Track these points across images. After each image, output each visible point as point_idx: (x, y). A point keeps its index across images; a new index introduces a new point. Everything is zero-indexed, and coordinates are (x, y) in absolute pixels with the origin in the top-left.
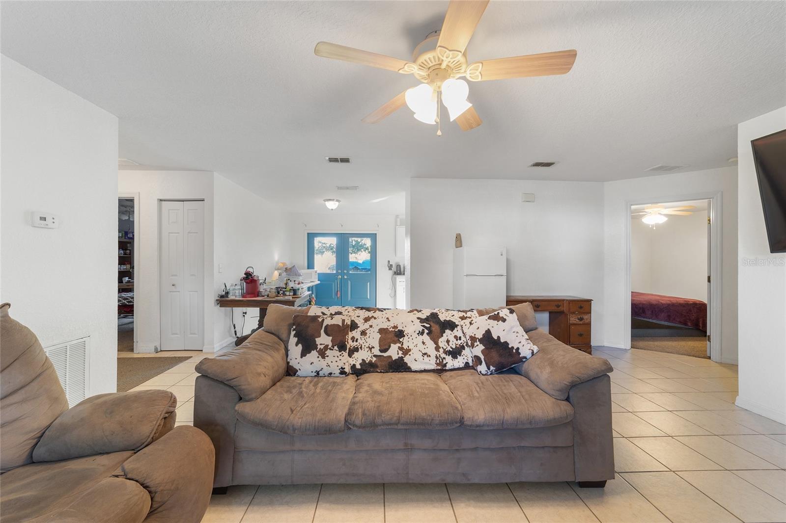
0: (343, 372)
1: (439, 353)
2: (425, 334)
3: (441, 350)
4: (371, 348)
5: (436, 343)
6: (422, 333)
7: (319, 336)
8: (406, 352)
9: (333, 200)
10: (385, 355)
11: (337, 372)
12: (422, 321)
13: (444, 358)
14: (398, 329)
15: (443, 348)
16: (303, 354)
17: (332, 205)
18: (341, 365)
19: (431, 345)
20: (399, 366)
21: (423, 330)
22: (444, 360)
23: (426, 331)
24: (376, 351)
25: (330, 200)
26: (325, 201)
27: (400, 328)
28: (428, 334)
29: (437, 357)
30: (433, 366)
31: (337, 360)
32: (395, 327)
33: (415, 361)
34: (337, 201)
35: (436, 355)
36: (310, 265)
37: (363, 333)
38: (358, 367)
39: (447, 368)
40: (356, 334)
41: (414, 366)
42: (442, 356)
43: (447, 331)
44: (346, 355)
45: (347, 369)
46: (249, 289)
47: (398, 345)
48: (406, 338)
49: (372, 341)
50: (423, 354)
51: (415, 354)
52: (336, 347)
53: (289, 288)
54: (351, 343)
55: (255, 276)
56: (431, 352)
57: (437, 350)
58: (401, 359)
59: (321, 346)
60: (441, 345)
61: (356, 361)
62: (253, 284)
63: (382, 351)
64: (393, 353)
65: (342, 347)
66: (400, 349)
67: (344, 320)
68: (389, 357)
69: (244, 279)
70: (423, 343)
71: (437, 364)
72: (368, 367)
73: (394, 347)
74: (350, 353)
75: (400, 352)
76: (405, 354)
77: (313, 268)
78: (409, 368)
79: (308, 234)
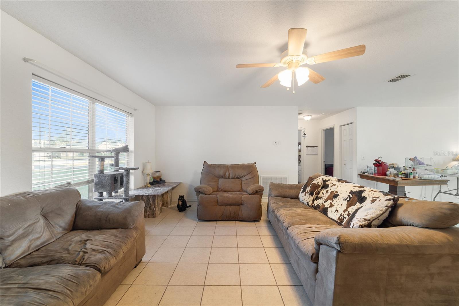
0: (308, 204)
1: (344, 213)
2: (346, 201)
3: (347, 213)
4: (324, 199)
5: (347, 208)
6: (345, 199)
7: (309, 187)
8: (331, 205)
11: (306, 203)
12: (351, 192)
14: (337, 193)
15: (349, 212)
16: (302, 193)
18: (308, 201)
19: (344, 207)
20: (325, 211)
21: (348, 198)
22: (345, 219)
23: (348, 199)
28: (348, 201)
29: (341, 215)
30: (336, 218)
31: (308, 199)
32: (336, 192)
33: (332, 214)
35: (342, 214)
37: (327, 192)
38: (315, 205)
40: (324, 191)
41: (330, 214)
42: (345, 216)
43: (358, 203)
44: (312, 198)
45: (310, 204)
46: (378, 170)
47: (331, 201)
48: (337, 199)
49: (326, 196)
50: (337, 210)
51: (333, 209)
52: (309, 193)
53: (403, 172)
54: (321, 195)
55: (383, 162)
56: (341, 211)
57: (344, 211)
58: (327, 208)
59: (306, 191)
60: (349, 209)
61: (316, 203)
62: (381, 168)
63: (325, 202)
64: (327, 205)
65: (311, 194)
66: (331, 203)
67: (318, 182)
68: (325, 205)
69: (374, 164)
70: (342, 205)
71: (339, 219)
72: (317, 207)
73: (329, 201)
74: (317, 198)
75: (329, 205)
76: (330, 207)
78: (327, 214)
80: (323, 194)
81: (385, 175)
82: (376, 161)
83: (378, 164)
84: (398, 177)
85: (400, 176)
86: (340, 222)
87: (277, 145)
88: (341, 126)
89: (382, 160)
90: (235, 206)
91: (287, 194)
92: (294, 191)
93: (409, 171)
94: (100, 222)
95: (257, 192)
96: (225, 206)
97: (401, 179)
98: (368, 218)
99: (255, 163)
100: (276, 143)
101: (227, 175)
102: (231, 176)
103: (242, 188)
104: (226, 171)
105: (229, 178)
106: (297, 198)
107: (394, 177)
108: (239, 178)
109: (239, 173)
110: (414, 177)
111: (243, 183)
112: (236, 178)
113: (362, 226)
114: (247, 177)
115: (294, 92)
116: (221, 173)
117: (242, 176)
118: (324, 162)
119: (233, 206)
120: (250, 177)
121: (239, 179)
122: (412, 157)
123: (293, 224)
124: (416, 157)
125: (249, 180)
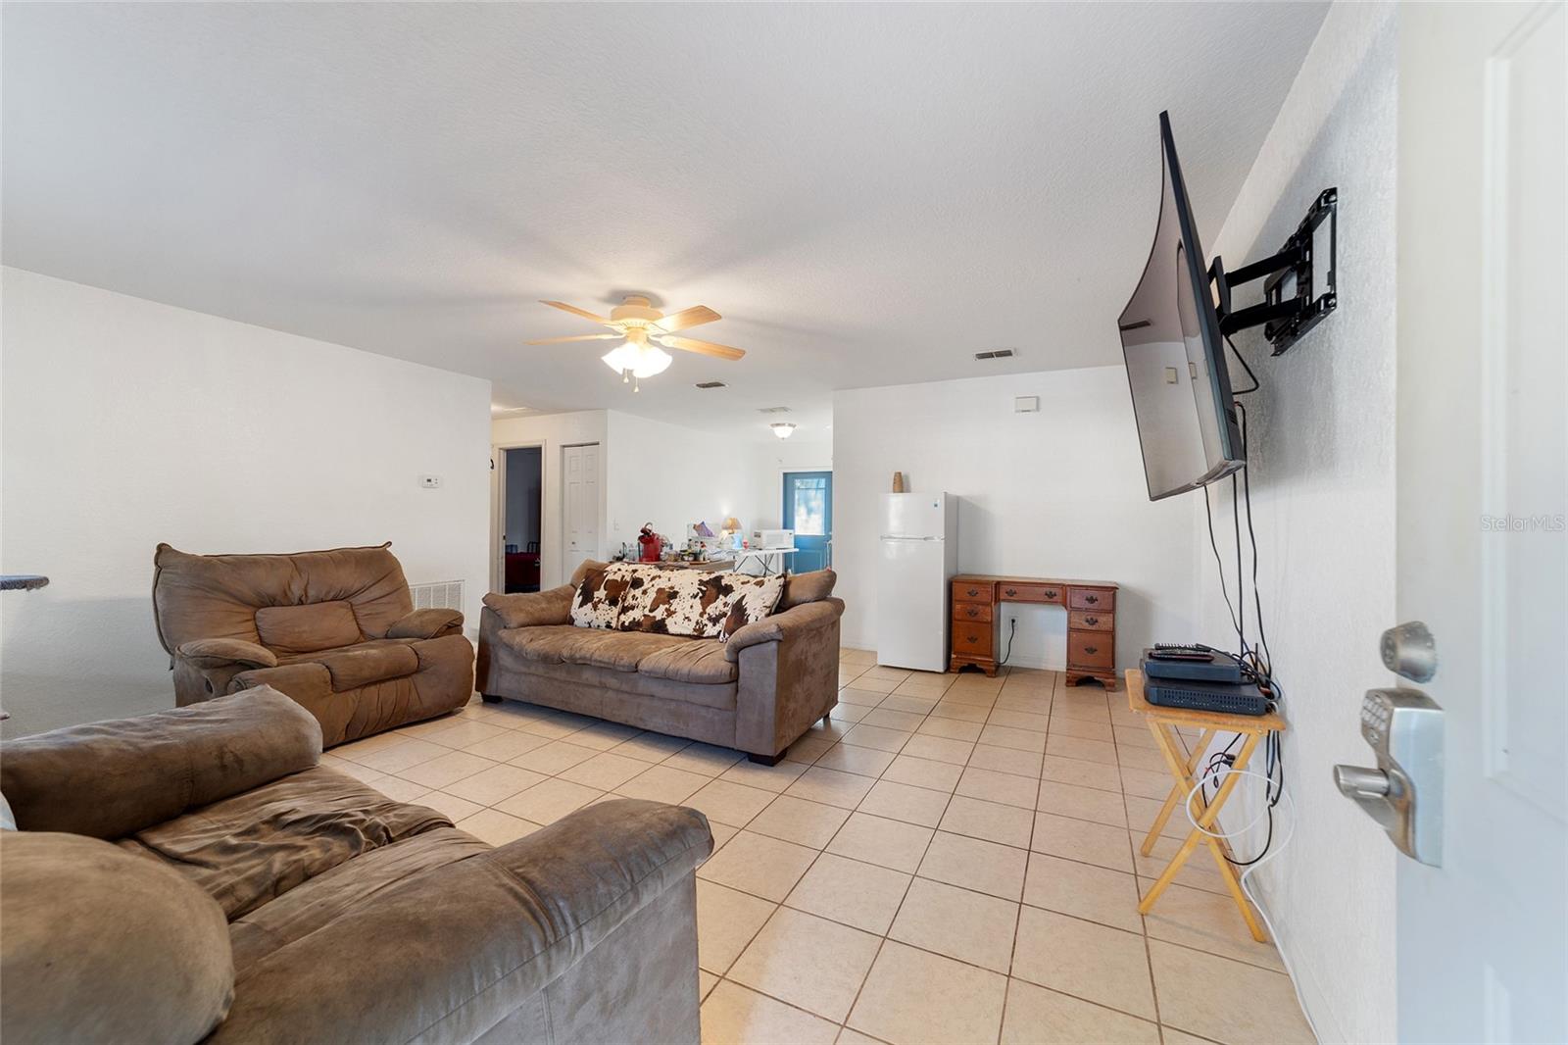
0: (608, 626)
1: (702, 619)
2: (698, 598)
3: (706, 616)
4: (644, 608)
5: (704, 609)
6: (695, 596)
7: (598, 590)
8: (670, 613)
9: (784, 424)
10: (651, 615)
11: (603, 625)
12: (701, 582)
13: (706, 625)
14: (674, 589)
15: (709, 613)
16: (581, 606)
17: (784, 432)
18: (608, 619)
19: (698, 608)
20: (659, 627)
21: (698, 593)
22: (703, 626)
23: (700, 595)
24: (647, 612)
25: (778, 425)
26: (773, 426)
27: (676, 589)
28: (701, 598)
29: (697, 623)
30: (689, 631)
31: (607, 614)
32: (672, 588)
33: (673, 625)
34: (790, 425)
35: (699, 620)
36: (787, 524)
37: (645, 592)
38: (626, 624)
39: (705, 635)
40: (638, 592)
41: (672, 629)
42: (704, 622)
43: (721, 597)
44: (616, 610)
45: (614, 625)
46: (645, 550)
47: (667, 606)
48: (678, 600)
49: (648, 600)
50: (687, 618)
51: (678, 617)
52: (606, 602)
53: (690, 551)
54: (630, 601)
55: (653, 534)
56: (695, 617)
57: (701, 615)
58: (663, 620)
59: (596, 600)
60: (708, 610)
61: (627, 618)
62: (652, 545)
63: (651, 611)
64: (659, 614)
65: (613, 602)
66: (667, 610)
67: (623, 576)
68: (654, 617)
69: (640, 538)
70: (692, 607)
71: (695, 630)
72: (635, 626)
73: (662, 608)
74: (625, 610)
75: (665, 613)
76: (669, 616)
77: (792, 528)
78: (667, 630)
79: (785, 475)
80: (635, 598)
82: (642, 531)
83: (647, 538)
84: (683, 560)
85: (686, 558)
86: (698, 635)
87: (431, 487)
88: (564, 446)
89: (655, 530)
90: (394, 682)
91: (546, 615)
92: (557, 606)
93: (697, 548)
95: (449, 627)
96: (359, 690)
97: (688, 563)
98: (768, 604)
99: (389, 544)
100: (429, 481)
101: (296, 590)
102: (312, 593)
103: (361, 632)
104: (292, 577)
105: (301, 603)
106: (570, 621)
107: (676, 560)
108: (343, 597)
109: (347, 578)
110: (704, 559)
111: (361, 612)
112: (332, 600)
113: (768, 615)
114: (376, 592)
116: (271, 584)
117: (353, 591)
118: (504, 537)
119: (388, 683)
120: (388, 589)
121: (343, 602)
122: (698, 523)
123: (644, 654)
124: (703, 523)
125: (384, 600)
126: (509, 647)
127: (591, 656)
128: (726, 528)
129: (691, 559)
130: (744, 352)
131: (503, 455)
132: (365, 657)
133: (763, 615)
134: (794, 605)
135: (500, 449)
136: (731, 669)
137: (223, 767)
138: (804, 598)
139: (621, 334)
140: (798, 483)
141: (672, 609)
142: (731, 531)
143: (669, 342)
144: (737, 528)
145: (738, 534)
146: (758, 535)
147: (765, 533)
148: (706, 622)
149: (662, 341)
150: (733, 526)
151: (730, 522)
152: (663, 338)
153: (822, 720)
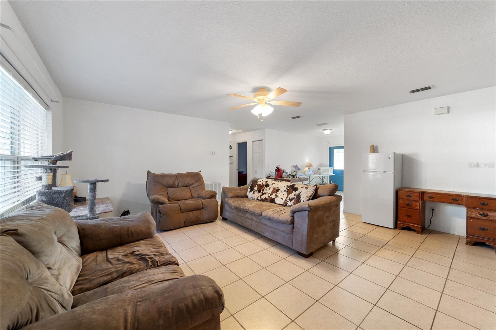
0: (257, 199)
2: (286, 192)
3: (288, 198)
4: (269, 194)
5: (288, 196)
7: (255, 187)
8: (277, 196)
9: (327, 129)
10: (271, 196)
11: (256, 199)
12: (288, 186)
13: (288, 201)
16: (250, 192)
17: (327, 132)
18: (257, 197)
19: (286, 195)
20: (273, 201)
23: (287, 191)
25: (325, 130)
26: (323, 130)
27: (279, 188)
28: (287, 192)
29: (285, 201)
30: (282, 203)
31: (257, 195)
32: (278, 188)
33: (278, 201)
34: (330, 130)
36: (331, 165)
37: (269, 189)
38: (263, 199)
39: (287, 205)
40: (267, 188)
41: (277, 202)
42: (287, 201)
43: (294, 192)
44: (260, 194)
45: (259, 199)
46: (277, 174)
47: (276, 194)
48: (279, 192)
49: (270, 191)
50: (282, 198)
51: (279, 198)
52: (257, 191)
53: (292, 175)
54: (265, 191)
55: (280, 169)
56: (284, 198)
57: (287, 198)
58: (274, 198)
59: (254, 190)
60: (289, 196)
61: (263, 197)
62: (279, 172)
63: (271, 195)
64: (273, 196)
65: (259, 191)
66: (276, 195)
67: (263, 183)
68: (272, 197)
69: (276, 170)
70: (284, 195)
71: (284, 203)
72: (265, 200)
73: (274, 194)
74: (263, 194)
75: (275, 196)
76: (276, 197)
77: (333, 167)
78: (275, 202)
79: (330, 148)
80: (266, 190)
81: (282, 177)
82: (276, 168)
83: (278, 170)
84: (289, 177)
85: (290, 177)
86: (285, 205)
87: (213, 155)
88: (253, 141)
89: (280, 167)
90: (196, 211)
91: (239, 194)
92: (243, 191)
93: (294, 174)
94: (120, 237)
95: (212, 196)
96: (187, 212)
97: (291, 179)
98: (309, 196)
99: (200, 171)
100: (212, 153)
101: (176, 183)
102: (180, 184)
103: (192, 195)
104: (175, 180)
105: (178, 187)
106: (246, 196)
107: (287, 178)
108: (188, 186)
109: (189, 181)
110: (297, 178)
111: (192, 190)
112: (185, 186)
113: (309, 200)
114: (196, 185)
115: (262, 120)
116: (171, 182)
117: (190, 184)
118: (238, 169)
119: (195, 211)
120: (199, 184)
121: (188, 187)
122: (295, 165)
123: (264, 210)
124: (297, 165)
125: (197, 187)
126: (228, 203)
127: (248, 209)
128: (307, 167)
129: (292, 177)
130: (301, 103)
131: (237, 145)
132: (189, 203)
133: (306, 200)
134: (320, 196)
135: (236, 143)
136: (291, 219)
137: (128, 234)
138: (324, 194)
139: (257, 102)
140: (335, 151)
141: (277, 195)
142: (309, 168)
143: (273, 103)
144: (311, 167)
145: (311, 169)
146: (319, 169)
147: (322, 169)
148: (288, 200)
149: (271, 103)
150: (310, 166)
151: (308, 165)
152: (271, 102)
153: (332, 241)
